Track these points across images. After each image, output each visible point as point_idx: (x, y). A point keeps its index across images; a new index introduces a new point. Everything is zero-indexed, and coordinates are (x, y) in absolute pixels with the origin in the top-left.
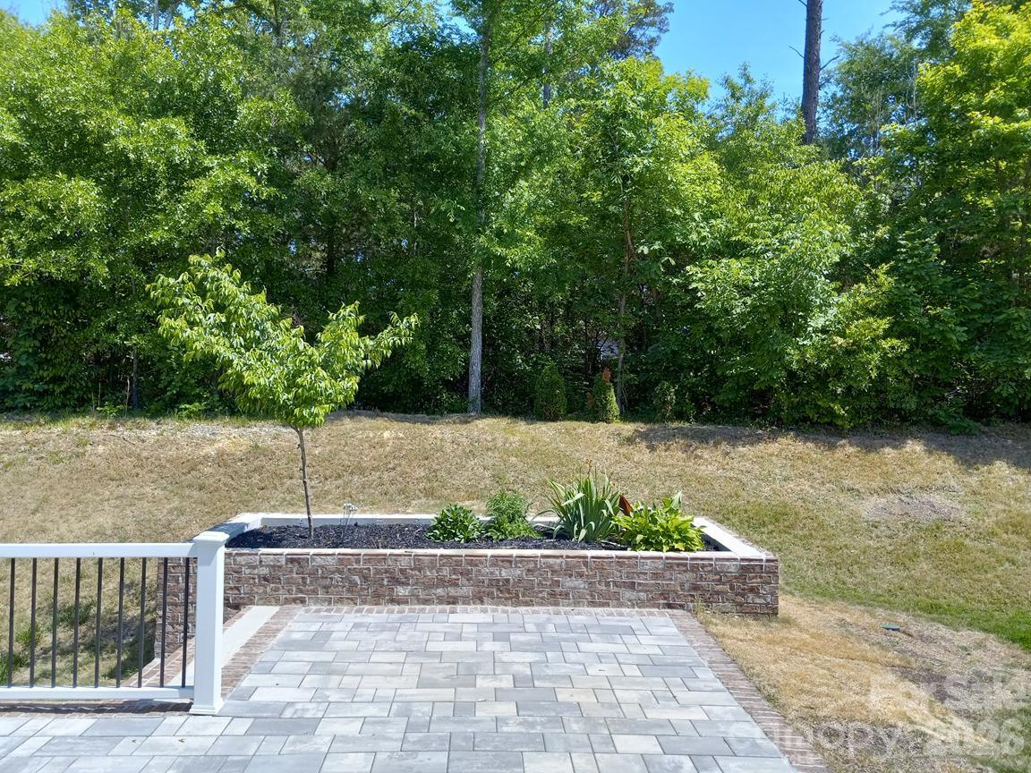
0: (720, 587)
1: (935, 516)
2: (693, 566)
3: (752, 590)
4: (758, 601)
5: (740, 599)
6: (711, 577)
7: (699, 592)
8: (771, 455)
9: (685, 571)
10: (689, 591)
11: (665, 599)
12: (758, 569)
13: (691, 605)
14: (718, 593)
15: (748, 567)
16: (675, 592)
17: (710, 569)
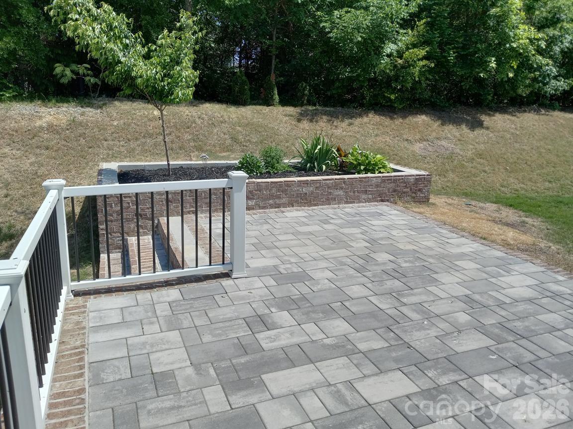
0: (405, 190)
1: (448, 152)
2: (394, 180)
3: (420, 190)
4: (422, 195)
5: (414, 195)
6: (402, 185)
7: (396, 193)
8: (366, 123)
9: (390, 183)
10: (391, 192)
11: (381, 197)
12: (423, 180)
13: (392, 199)
14: (404, 193)
15: (418, 179)
16: (385, 193)
17: (402, 180)
